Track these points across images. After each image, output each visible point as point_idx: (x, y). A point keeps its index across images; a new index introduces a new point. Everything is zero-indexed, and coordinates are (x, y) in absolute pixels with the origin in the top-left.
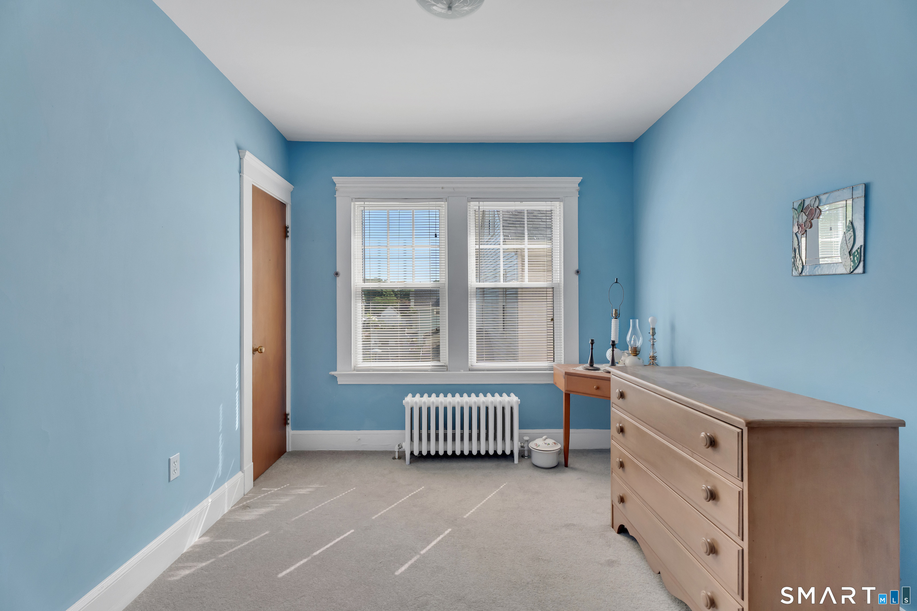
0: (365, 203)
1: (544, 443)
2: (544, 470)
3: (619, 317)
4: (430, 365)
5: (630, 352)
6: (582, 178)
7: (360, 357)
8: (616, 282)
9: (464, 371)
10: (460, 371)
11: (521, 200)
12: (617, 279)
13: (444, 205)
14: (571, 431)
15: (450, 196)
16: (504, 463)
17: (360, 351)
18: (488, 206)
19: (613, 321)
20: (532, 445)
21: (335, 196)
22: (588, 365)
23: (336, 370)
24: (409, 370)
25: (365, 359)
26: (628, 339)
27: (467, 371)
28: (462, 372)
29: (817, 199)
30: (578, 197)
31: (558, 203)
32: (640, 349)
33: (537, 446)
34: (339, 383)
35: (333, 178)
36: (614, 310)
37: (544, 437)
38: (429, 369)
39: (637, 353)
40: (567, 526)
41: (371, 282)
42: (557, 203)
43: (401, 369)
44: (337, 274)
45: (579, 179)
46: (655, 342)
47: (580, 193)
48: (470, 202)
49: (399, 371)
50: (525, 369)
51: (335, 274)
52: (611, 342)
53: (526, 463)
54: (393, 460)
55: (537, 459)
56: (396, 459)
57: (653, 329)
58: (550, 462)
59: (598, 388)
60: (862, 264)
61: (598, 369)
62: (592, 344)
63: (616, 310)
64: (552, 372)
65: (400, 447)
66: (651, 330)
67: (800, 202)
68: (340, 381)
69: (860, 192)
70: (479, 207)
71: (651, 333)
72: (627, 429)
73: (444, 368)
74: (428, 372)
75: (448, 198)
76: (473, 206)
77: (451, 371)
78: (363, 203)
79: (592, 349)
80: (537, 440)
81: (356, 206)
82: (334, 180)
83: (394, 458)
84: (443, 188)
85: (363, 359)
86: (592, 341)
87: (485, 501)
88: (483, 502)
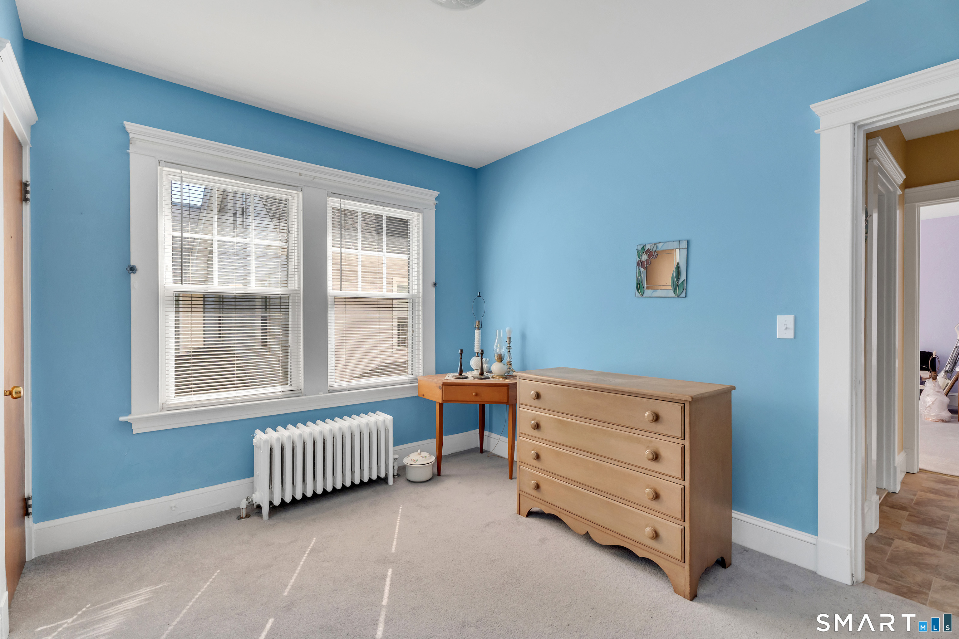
0: (183, 172)
1: (421, 457)
2: (421, 484)
3: (481, 327)
4: (280, 390)
5: (496, 359)
6: (439, 193)
7: (173, 389)
8: (479, 296)
9: (323, 393)
10: (319, 394)
11: (384, 204)
12: (480, 293)
13: (296, 195)
14: (445, 438)
15: (306, 186)
16: (380, 488)
17: (172, 381)
18: (349, 205)
19: (477, 332)
20: (407, 461)
21: (128, 151)
22: (457, 374)
23: (129, 412)
24: (255, 400)
25: (179, 392)
26: (495, 348)
27: (327, 393)
28: (322, 395)
29: (655, 246)
30: (435, 211)
31: (417, 213)
32: (504, 356)
33: (415, 462)
34: (134, 432)
35: (125, 122)
36: (477, 321)
37: (419, 451)
38: (280, 396)
39: (502, 359)
40: (488, 525)
41: (192, 284)
42: (415, 214)
43: (240, 400)
44: (133, 269)
45: (436, 193)
46: (511, 349)
47: (437, 206)
48: (330, 196)
49: (238, 403)
50: (387, 385)
51: (129, 269)
52: (460, 350)
53: (401, 482)
54: (239, 521)
55: (413, 475)
56: (243, 518)
57: (510, 338)
58: (426, 474)
59: (477, 395)
60: (685, 291)
61: (467, 378)
62: (461, 354)
63: (479, 322)
64: (417, 384)
65: (249, 501)
66: (508, 339)
67: (642, 246)
68: (137, 429)
69: (684, 245)
70: (341, 204)
71: (508, 341)
72: (542, 424)
73: (296, 392)
74: (279, 400)
75: (303, 188)
76: (334, 202)
77: (307, 396)
78: (179, 171)
79: (461, 358)
80: (411, 455)
81: (164, 172)
82: (127, 127)
83: (240, 518)
84: (300, 174)
85: (176, 393)
86: (462, 350)
87: (397, 529)
88: (397, 531)
